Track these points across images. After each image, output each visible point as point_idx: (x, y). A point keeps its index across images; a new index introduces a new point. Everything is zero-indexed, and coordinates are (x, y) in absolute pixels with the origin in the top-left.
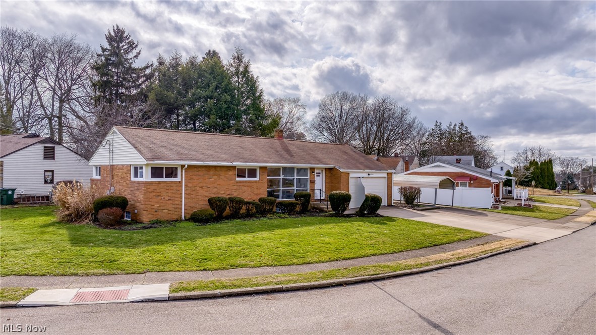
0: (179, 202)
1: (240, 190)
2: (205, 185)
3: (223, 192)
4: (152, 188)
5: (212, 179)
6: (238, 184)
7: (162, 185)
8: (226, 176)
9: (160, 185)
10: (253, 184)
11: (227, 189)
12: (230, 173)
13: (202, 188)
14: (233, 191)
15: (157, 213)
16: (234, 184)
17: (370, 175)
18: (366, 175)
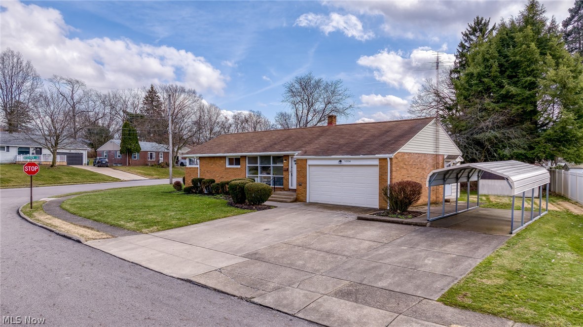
1: (228, 175)
2: (209, 169)
3: (218, 176)
5: (213, 166)
8: (220, 164)
9: (190, 170)
10: (236, 170)
11: (220, 174)
13: (207, 172)
14: (223, 175)
16: (224, 170)
17: (344, 163)
18: (336, 162)
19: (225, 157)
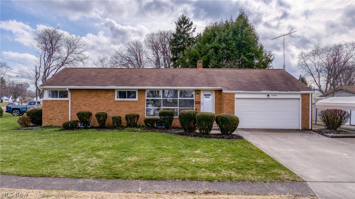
0: (67, 114)
1: (119, 108)
2: (87, 103)
3: (103, 109)
4: (48, 104)
5: (94, 99)
6: (116, 103)
7: (55, 102)
8: (106, 96)
9: (53, 103)
10: (131, 103)
11: (106, 107)
12: (109, 95)
13: (85, 105)
14: (112, 108)
15: (51, 121)
16: (113, 103)
17: (271, 97)
18: (265, 96)
19: (113, 90)
